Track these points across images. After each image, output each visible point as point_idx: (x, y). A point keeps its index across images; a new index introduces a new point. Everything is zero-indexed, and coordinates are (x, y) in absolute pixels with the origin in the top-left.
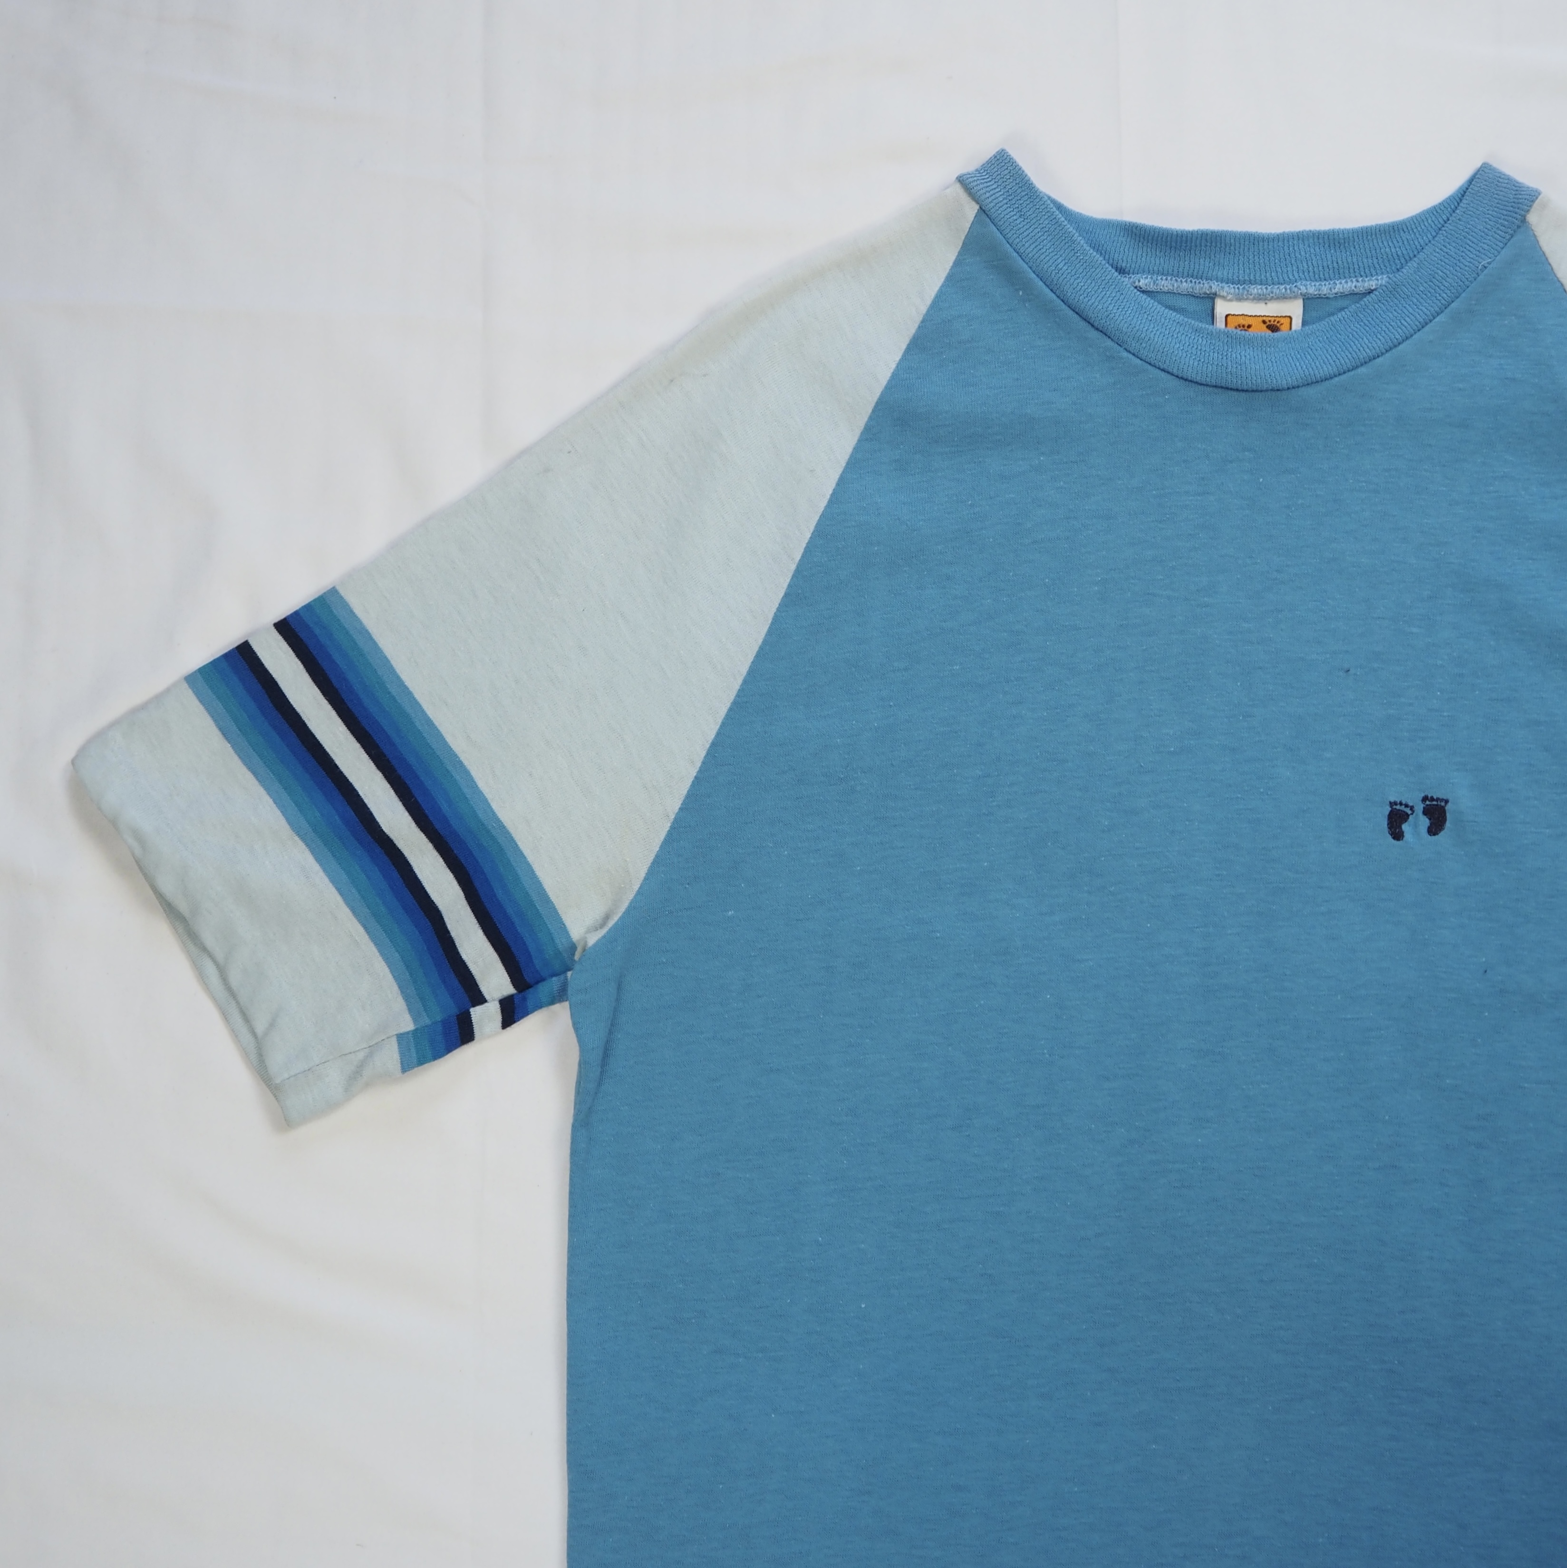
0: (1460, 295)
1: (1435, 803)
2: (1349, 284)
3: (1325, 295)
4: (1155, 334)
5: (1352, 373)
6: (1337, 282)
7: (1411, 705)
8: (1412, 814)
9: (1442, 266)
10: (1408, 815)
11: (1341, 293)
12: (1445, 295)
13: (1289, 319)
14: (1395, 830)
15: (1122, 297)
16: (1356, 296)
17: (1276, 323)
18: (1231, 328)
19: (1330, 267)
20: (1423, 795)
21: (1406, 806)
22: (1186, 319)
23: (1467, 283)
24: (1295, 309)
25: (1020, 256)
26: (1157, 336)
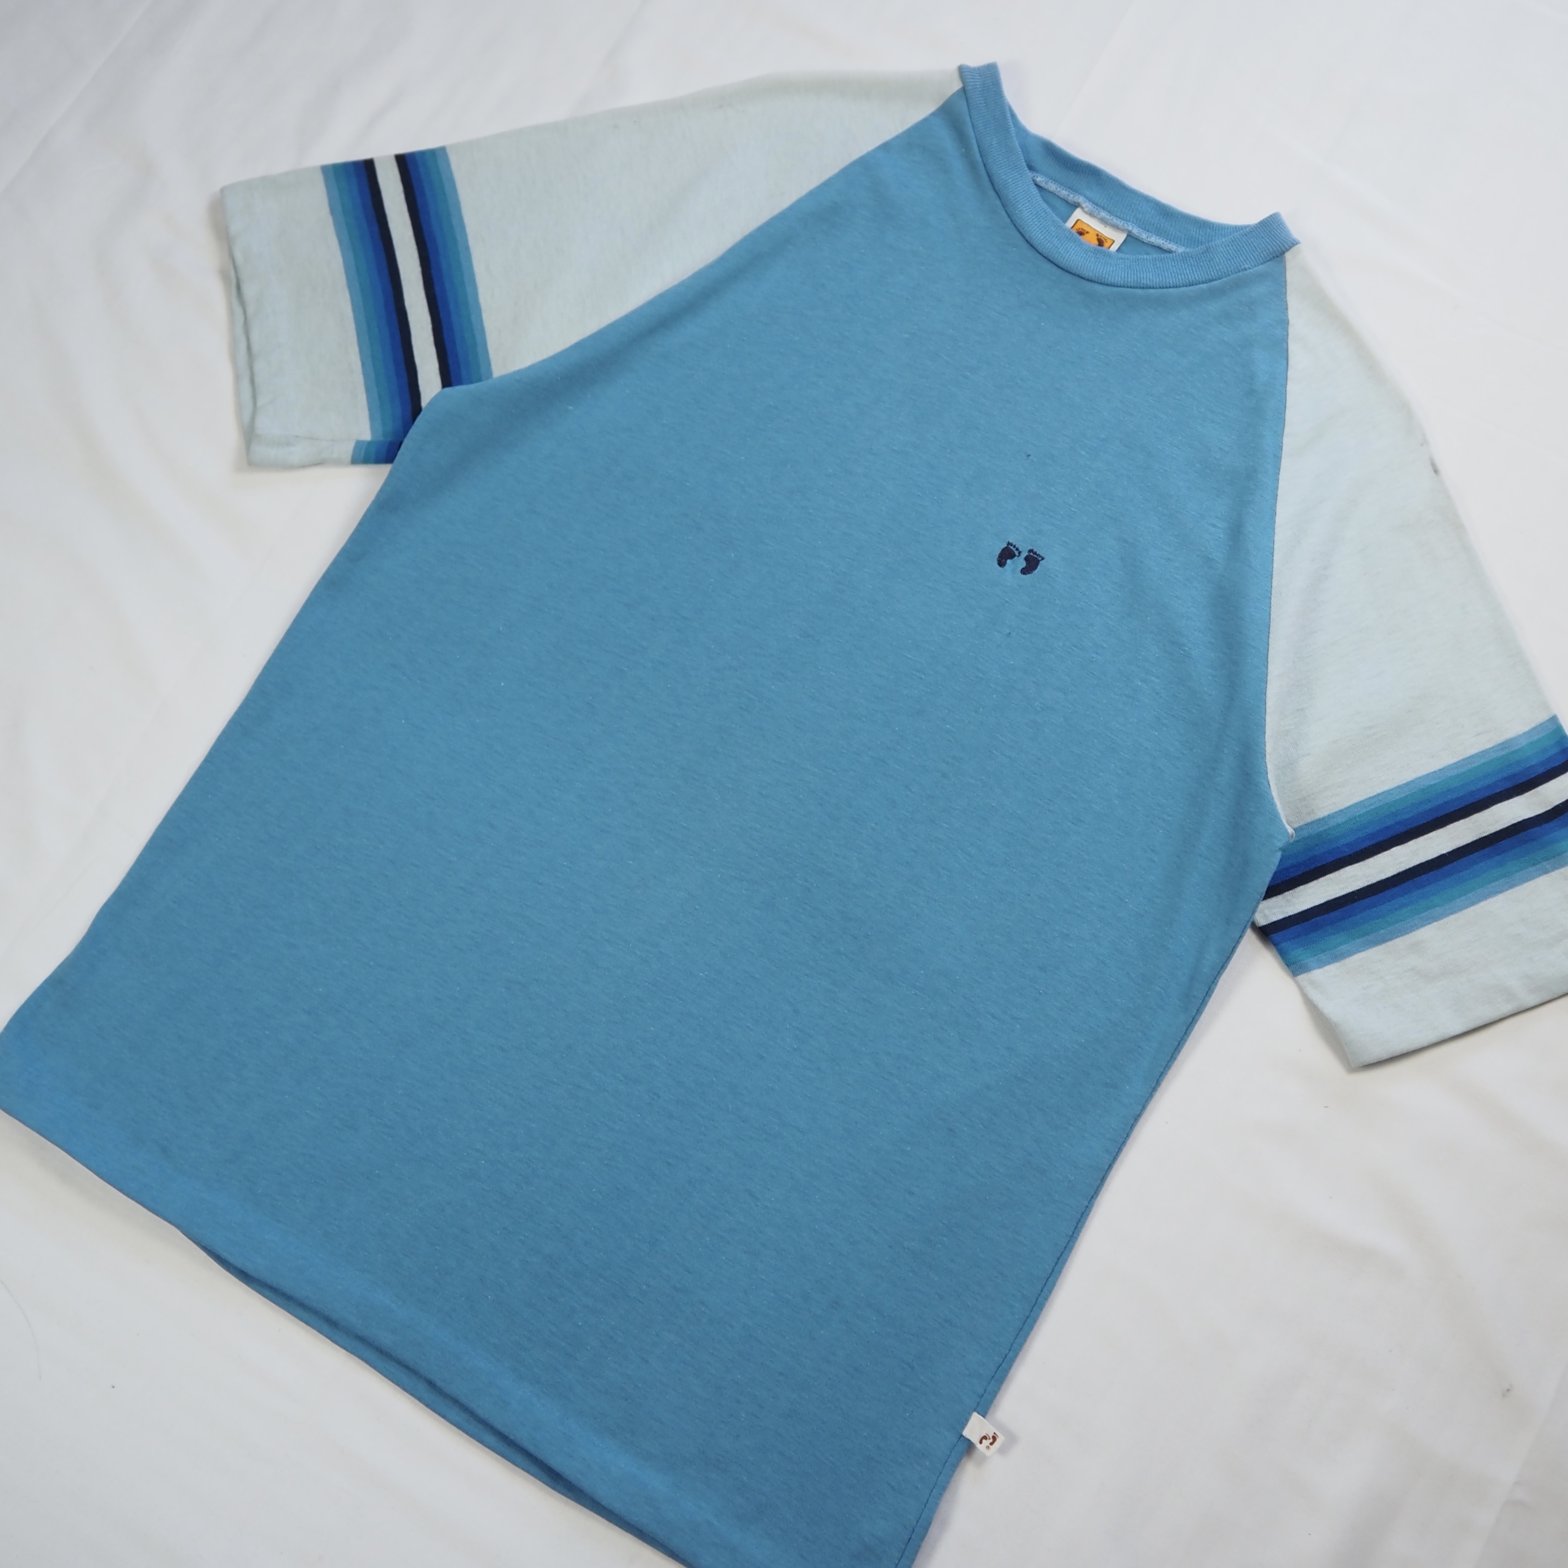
0: (1222, 278)
1: (1035, 556)
2: (1160, 240)
3: (1142, 239)
4: (1027, 209)
5: (1131, 290)
6: (1154, 236)
7: (1056, 494)
8: (1018, 556)
9: (1221, 256)
10: (1014, 556)
11: (1153, 243)
12: (1213, 273)
13: (1112, 242)
14: (1002, 560)
15: (1020, 179)
16: (1159, 248)
17: (1103, 239)
18: (1074, 231)
19: (1155, 225)
20: (1030, 548)
21: (1017, 549)
22: (1051, 212)
23: (1230, 273)
24: (1119, 238)
25: (973, 127)
26: (1027, 211)
